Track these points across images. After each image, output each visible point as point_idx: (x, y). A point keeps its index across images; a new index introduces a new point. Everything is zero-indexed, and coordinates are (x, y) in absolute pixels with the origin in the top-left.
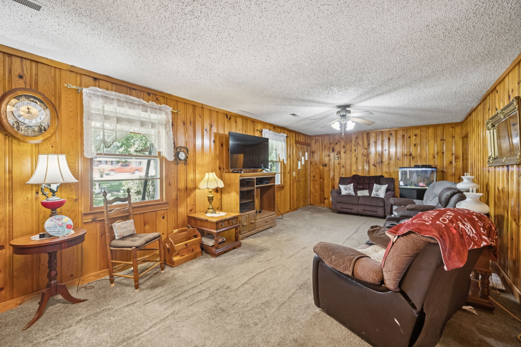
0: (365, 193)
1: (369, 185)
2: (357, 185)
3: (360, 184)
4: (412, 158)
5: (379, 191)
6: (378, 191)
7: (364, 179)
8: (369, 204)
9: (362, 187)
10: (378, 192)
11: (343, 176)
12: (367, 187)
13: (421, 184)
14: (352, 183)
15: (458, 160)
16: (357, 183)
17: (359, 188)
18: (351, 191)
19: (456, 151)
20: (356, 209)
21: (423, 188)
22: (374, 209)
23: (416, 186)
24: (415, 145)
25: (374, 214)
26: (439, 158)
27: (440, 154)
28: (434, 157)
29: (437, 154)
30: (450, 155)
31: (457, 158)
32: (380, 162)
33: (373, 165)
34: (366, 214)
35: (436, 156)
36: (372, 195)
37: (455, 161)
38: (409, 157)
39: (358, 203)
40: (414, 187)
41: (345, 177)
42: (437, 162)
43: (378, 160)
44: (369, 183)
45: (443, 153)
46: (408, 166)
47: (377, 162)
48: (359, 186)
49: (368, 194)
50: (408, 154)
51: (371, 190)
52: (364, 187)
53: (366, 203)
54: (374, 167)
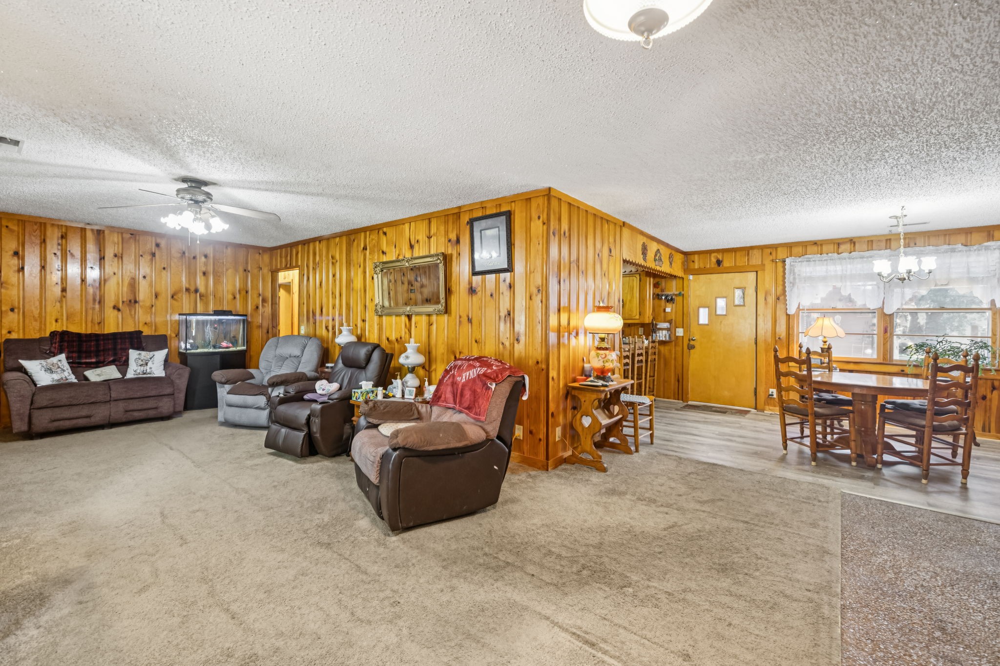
0: (111, 372)
1: (115, 354)
2: (79, 357)
3: (88, 354)
4: (201, 296)
5: (150, 364)
6: (147, 364)
7: (97, 340)
8: (139, 394)
9: (94, 360)
10: (148, 368)
11: (14, 336)
12: (112, 359)
13: (224, 344)
14: (61, 353)
15: (266, 305)
16: (80, 352)
17: (86, 363)
18: (66, 374)
19: (263, 290)
20: (100, 414)
21: (227, 350)
22: (151, 403)
23: (215, 347)
24: (204, 274)
25: (152, 413)
26: (242, 300)
27: (244, 293)
28: (235, 298)
29: (240, 291)
30: (255, 296)
31: (264, 301)
32: (133, 301)
33: (115, 307)
34: (131, 419)
35: (238, 296)
36: (130, 375)
37: (263, 306)
38: (193, 295)
39: (108, 399)
40: (211, 350)
41: (21, 337)
42: (239, 307)
43: (126, 296)
44: (115, 349)
45: (247, 292)
46: (192, 312)
47: (123, 302)
48: (86, 358)
49: (119, 376)
50: (192, 289)
51: (123, 365)
52: (102, 358)
53: (131, 394)
54: (116, 312)
